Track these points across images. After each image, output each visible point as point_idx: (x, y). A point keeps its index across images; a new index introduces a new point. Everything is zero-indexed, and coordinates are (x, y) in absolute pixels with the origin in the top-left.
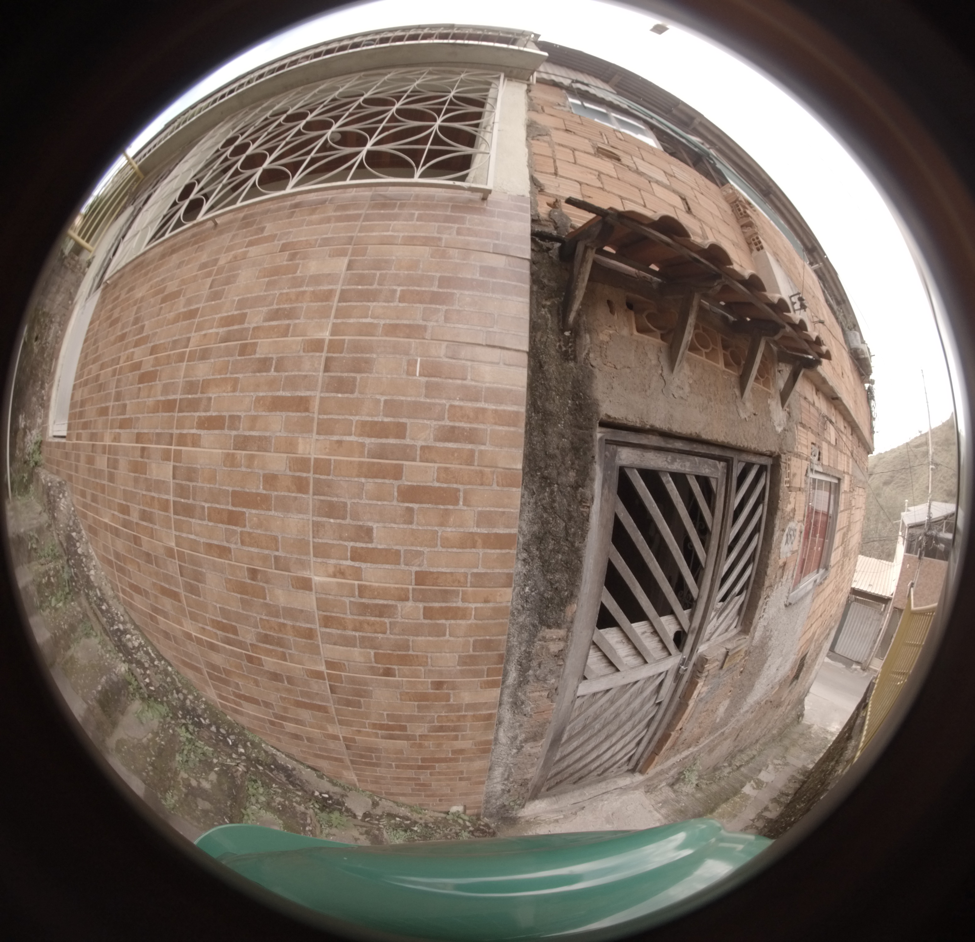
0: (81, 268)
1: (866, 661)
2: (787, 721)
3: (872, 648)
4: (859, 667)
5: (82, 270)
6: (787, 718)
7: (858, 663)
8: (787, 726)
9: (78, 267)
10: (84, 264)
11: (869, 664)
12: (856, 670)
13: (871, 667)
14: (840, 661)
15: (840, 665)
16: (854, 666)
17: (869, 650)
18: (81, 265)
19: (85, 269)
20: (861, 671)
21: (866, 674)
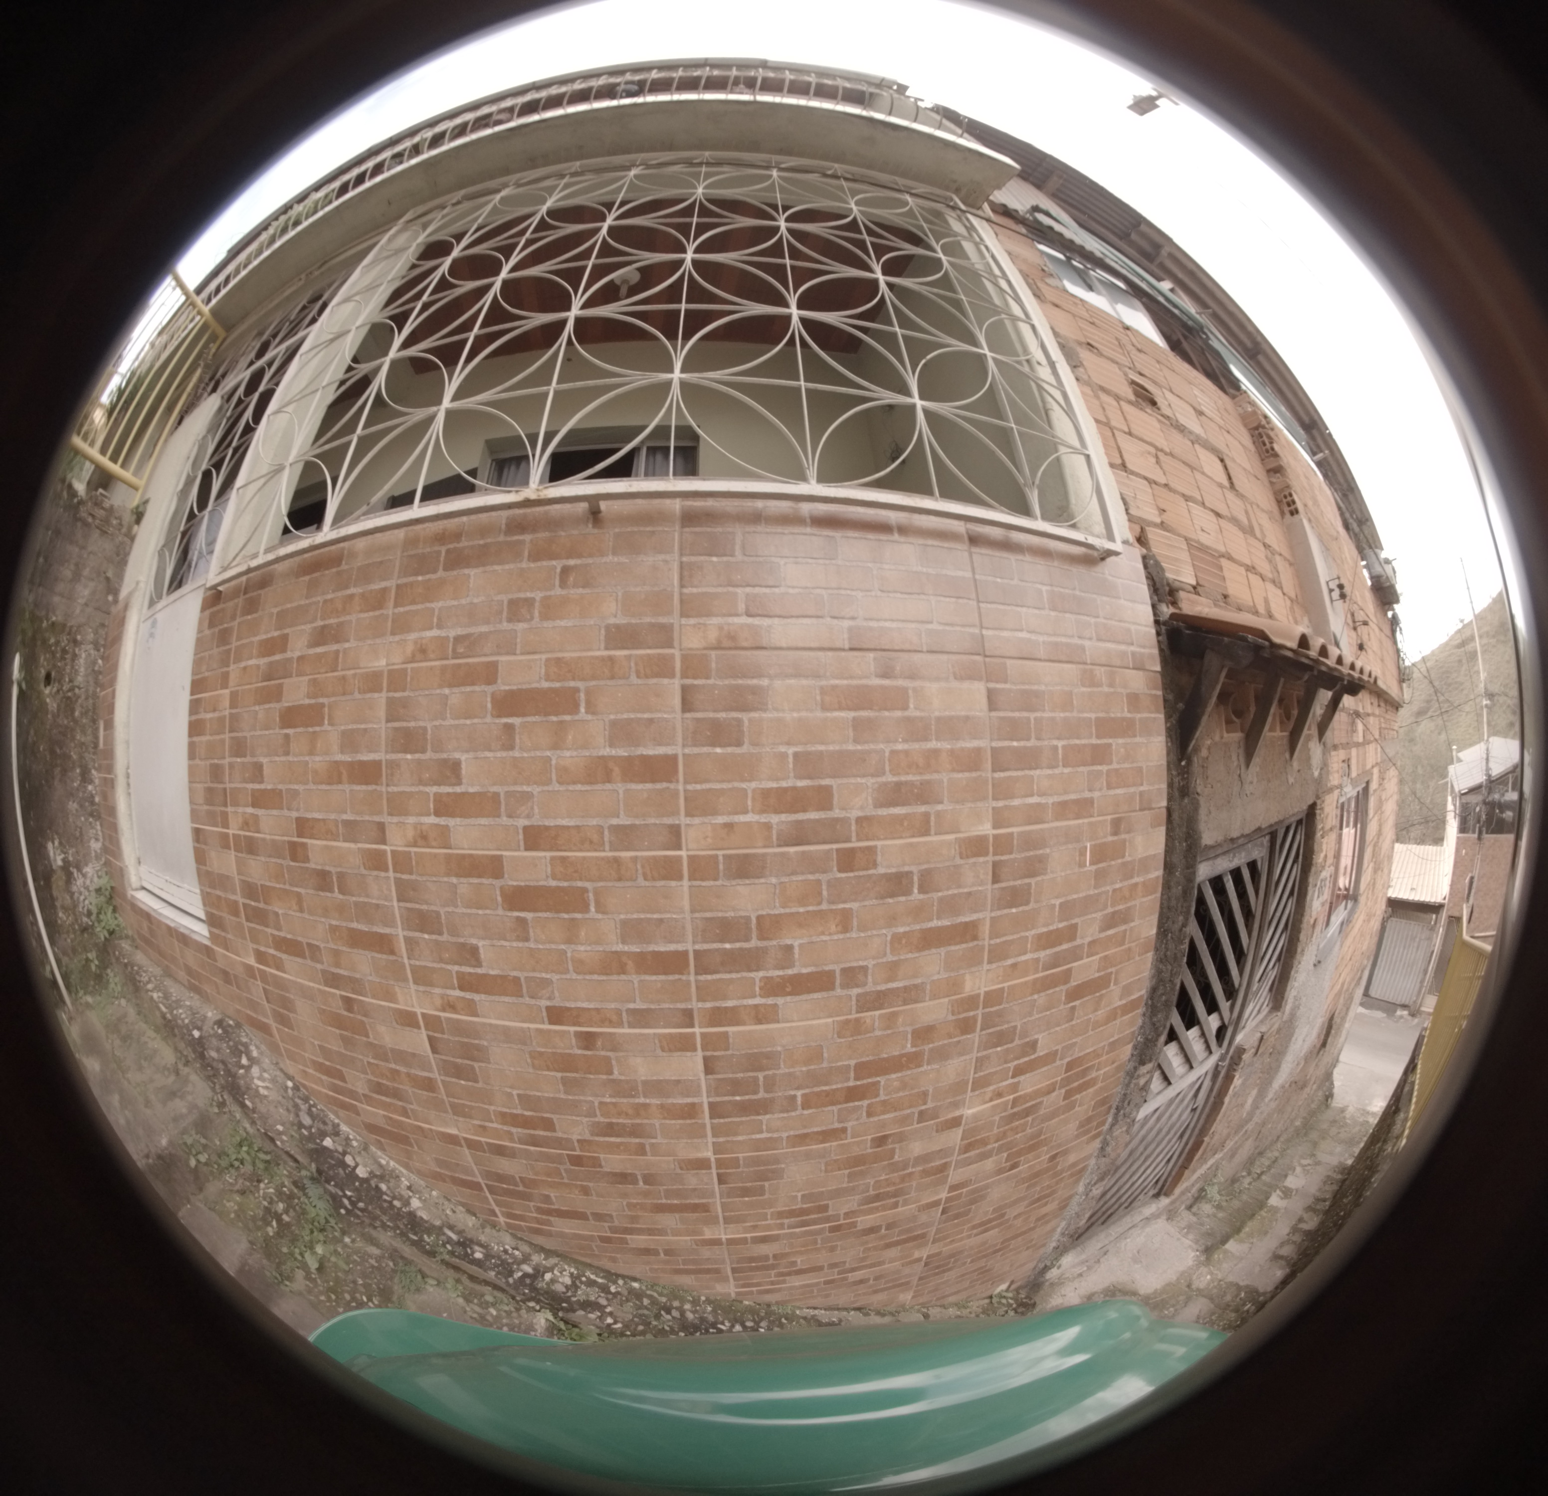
0: (121, 524)
1: (1415, 1002)
2: (1313, 1106)
3: (1422, 982)
4: (1405, 1013)
5: (124, 530)
6: (1313, 1101)
7: (1404, 1006)
8: (1313, 1114)
9: (115, 522)
10: (128, 518)
11: (1421, 1006)
12: (1401, 1017)
13: (1423, 1009)
14: (1379, 1008)
15: (1379, 1015)
16: (1399, 1012)
17: (1418, 985)
18: (119, 518)
19: (130, 529)
20: (1410, 1018)
21: (1416, 1021)
